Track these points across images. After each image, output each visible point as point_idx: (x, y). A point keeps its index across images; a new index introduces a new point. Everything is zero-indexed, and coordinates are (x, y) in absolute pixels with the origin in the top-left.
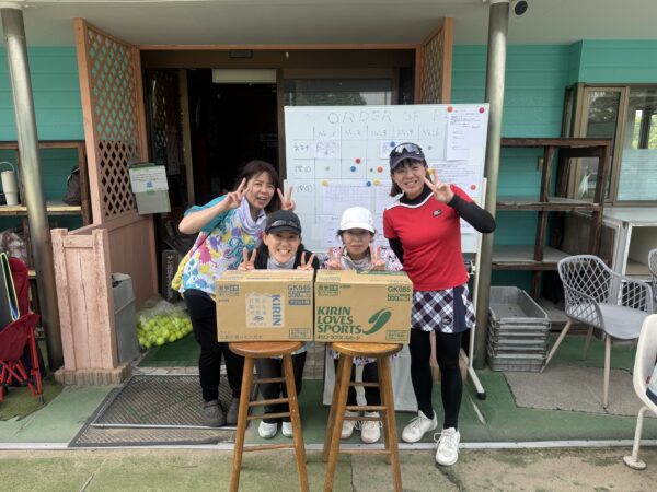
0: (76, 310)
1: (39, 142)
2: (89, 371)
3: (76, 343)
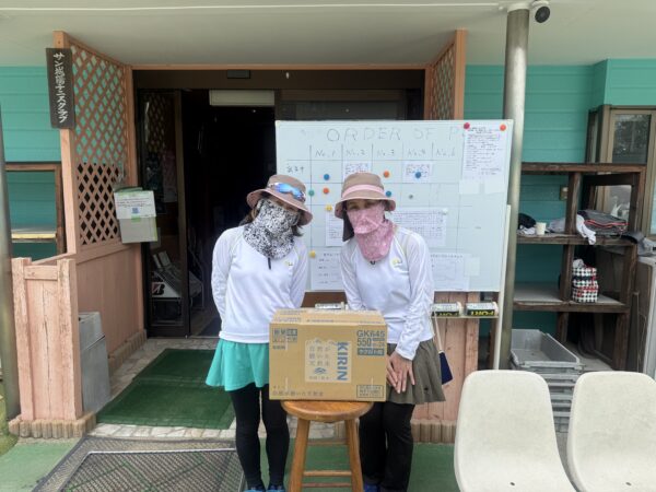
2: (48, 421)
3: (36, 389)
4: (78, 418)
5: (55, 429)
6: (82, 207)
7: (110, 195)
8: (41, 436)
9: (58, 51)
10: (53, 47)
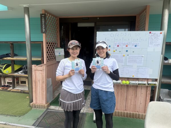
0: (37, 87)
1: (31, 42)
2: (39, 104)
3: (37, 96)
4: (46, 104)
5: (41, 106)
6: (48, 52)
7: (54, 50)
8: (38, 108)
9: (43, 14)
10: (42, 13)
